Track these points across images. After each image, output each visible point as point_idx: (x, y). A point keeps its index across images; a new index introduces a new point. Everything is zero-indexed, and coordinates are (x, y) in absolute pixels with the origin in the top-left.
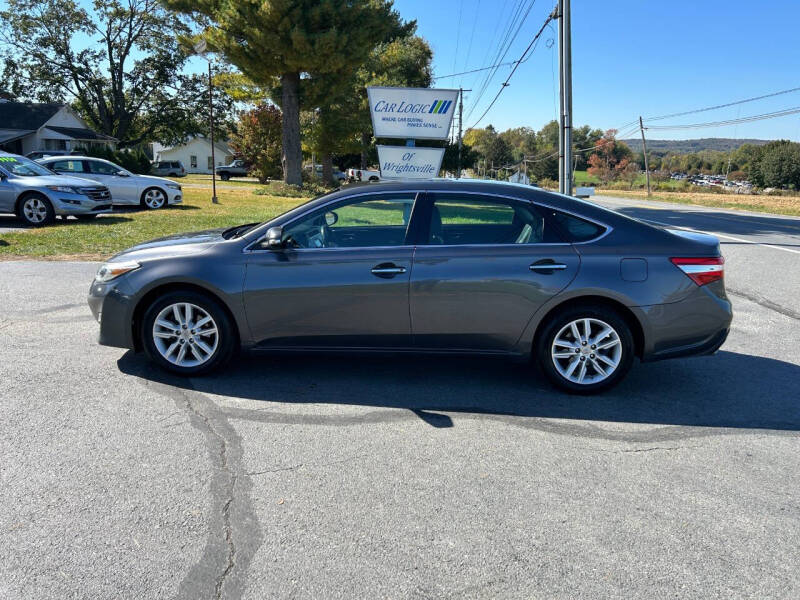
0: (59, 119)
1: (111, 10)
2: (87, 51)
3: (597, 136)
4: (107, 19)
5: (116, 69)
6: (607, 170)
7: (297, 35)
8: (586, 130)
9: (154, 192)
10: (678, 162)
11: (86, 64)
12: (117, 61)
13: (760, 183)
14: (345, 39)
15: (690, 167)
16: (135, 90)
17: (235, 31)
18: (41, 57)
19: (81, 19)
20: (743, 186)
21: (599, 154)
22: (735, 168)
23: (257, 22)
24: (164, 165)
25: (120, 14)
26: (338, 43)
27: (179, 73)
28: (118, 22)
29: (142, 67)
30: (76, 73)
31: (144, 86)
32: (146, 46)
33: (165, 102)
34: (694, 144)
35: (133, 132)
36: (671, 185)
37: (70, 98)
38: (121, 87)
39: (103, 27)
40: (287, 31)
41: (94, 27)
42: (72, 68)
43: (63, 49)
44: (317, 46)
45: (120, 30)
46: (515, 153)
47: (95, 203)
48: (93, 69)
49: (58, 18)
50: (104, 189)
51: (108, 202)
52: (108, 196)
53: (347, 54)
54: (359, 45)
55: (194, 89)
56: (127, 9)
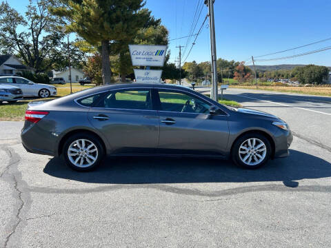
0: (10, 61)
1: (33, 16)
2: (23, 33)
3: (237, 64)
4: (31, 20)
5: (35, 40)
6: (241, 77)
7: (106, 25)
8: (233, 62)
9: (44, 91)
10: (270, 74)
11: (22, 38)
12: (36, 37)
13: (303, 82)
14: (126, 26)
15: (275, 76)
16: (43, 49)
17: (81, 24)
18: (4, 36)
19: (20, 20)
20: (296, 83)
21: (238, 71)
22: (293, 76)
23: (90, 20)
24: (56, 79)
25: (37, 17)
26: (123, 27)
27: (62, 41)
28: (36, 21)
29: (46, 39)
30: (18, 42)
31: (47, 47)
32: (48, 30)
33: (56, 53)
34: (277, 67)
35: (43, 66)
36: (267, 83)
37: (16, 53)
38: (37, 47)
39: (30, 23)
40: (102, 23)
41: (26, 23)
42: (16, 40)
43: (13, 33)
44: (114, 29)
45: (37, 24)
46: (204, 72)
47: (15, 96)
48: (26, 40)
49: (11, 19)
50: (19, 90)
51: (21, 95)
52: (21, 93)
53: (127, 32)
54: (133, 28)
55: (68, 48)
56: (40, 15)
